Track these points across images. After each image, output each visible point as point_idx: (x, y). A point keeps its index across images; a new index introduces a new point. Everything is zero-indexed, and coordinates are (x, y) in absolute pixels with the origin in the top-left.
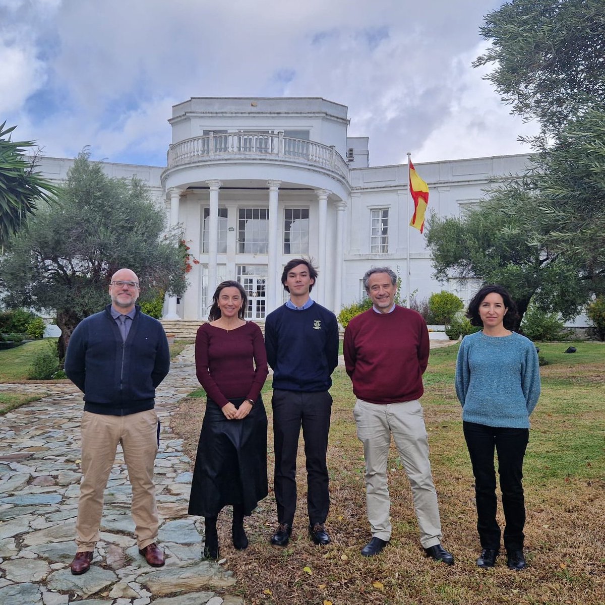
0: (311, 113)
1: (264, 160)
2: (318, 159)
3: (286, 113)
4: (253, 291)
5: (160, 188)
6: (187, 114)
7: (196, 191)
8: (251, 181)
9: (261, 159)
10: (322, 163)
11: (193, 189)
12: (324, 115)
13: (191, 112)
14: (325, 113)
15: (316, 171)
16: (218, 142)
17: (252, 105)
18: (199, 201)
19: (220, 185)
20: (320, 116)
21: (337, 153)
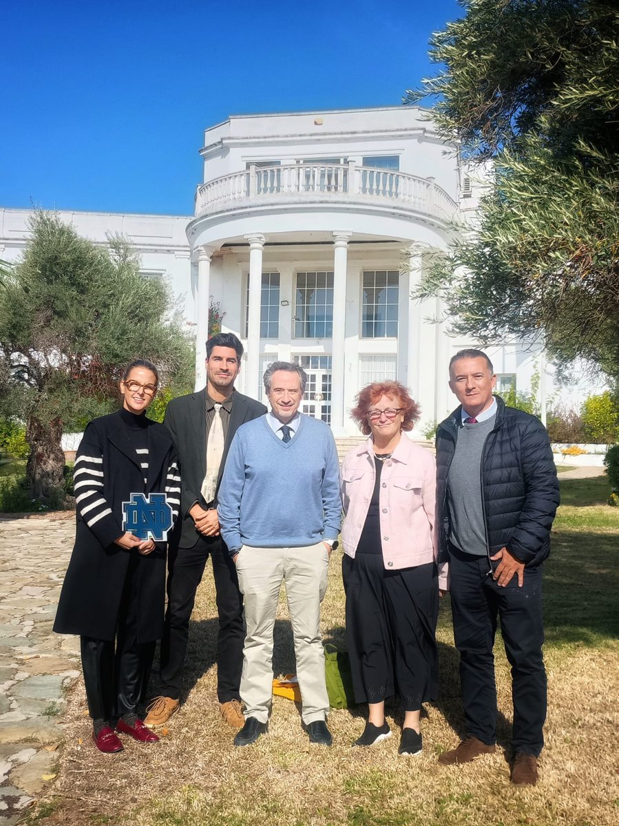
0: (401, 130)
1: (327, 202)
2: (407, 198)
3: (364, 132)
4: (316, 392)
5: (186, 246)
6: (224, 141)
7: (235, 249)
8: (311, 233)
9: (322, 202)
10: (414, 203)
11: (232, 247)
12: (421, 132)
13: (229, 138)
14: (422, 129)
15: (404, 216)
16: (263, 179)
17: (316, 123)
18: (239, 264)
19: (264, 240)
20: (415, 135)
21: (437, 187)
